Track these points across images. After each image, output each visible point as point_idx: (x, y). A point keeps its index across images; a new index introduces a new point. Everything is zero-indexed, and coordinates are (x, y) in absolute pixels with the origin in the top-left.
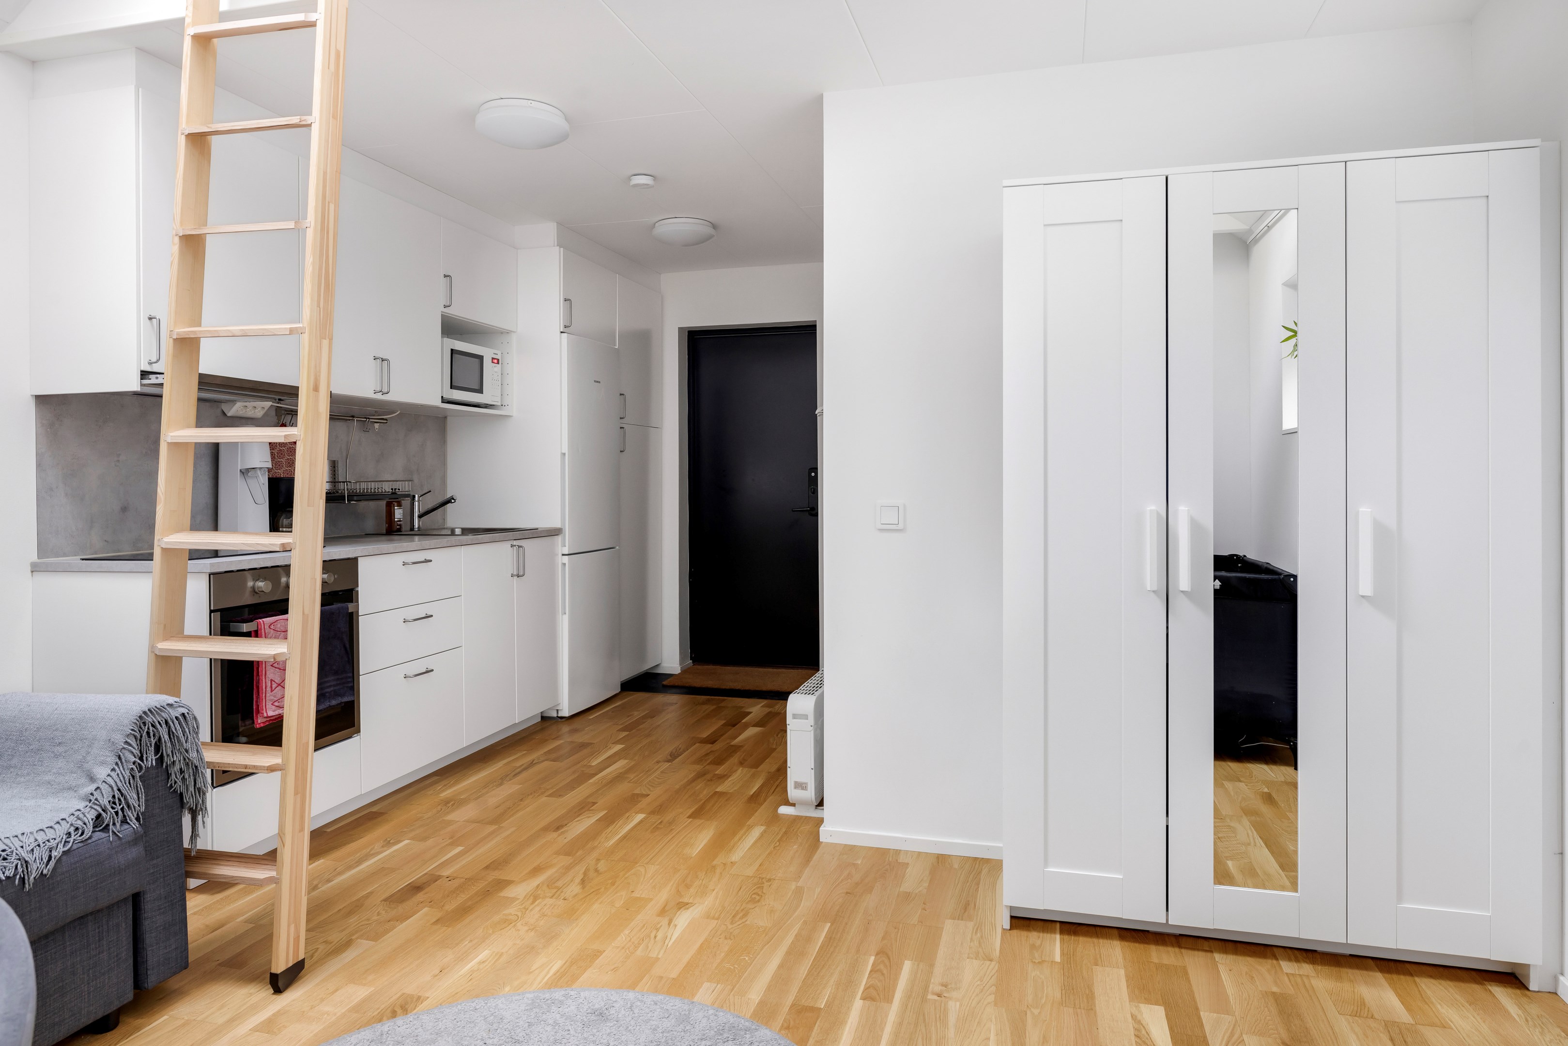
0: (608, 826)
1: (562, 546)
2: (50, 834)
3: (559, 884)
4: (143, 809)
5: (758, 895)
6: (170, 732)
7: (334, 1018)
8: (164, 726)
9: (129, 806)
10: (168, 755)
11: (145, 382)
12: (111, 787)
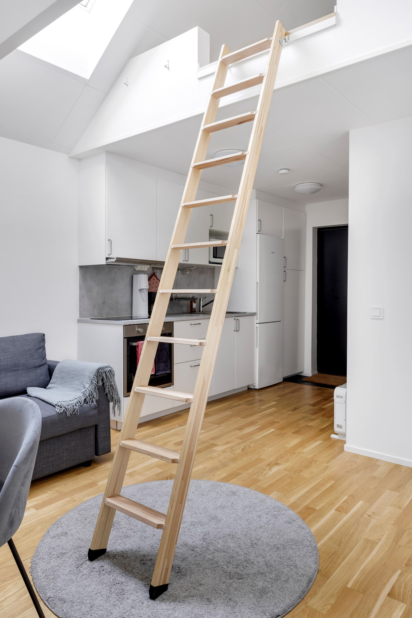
0: (259, 431)
1: (256, 320)
2: (72, 402)
3: (234, 449)
4: (98, 399)
5: (309, 466)
6: (106, 376)
7: (149, 476)
8: (104, 373)
9: (94, 397)
10: (106, 383)
11: (107, 261)
12: (89, 390)
